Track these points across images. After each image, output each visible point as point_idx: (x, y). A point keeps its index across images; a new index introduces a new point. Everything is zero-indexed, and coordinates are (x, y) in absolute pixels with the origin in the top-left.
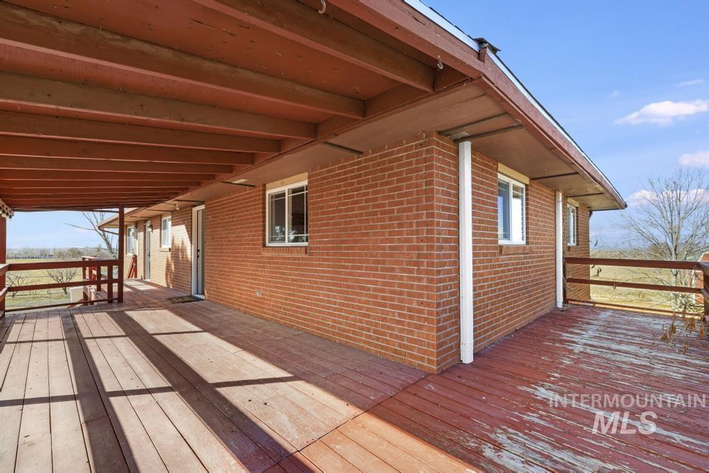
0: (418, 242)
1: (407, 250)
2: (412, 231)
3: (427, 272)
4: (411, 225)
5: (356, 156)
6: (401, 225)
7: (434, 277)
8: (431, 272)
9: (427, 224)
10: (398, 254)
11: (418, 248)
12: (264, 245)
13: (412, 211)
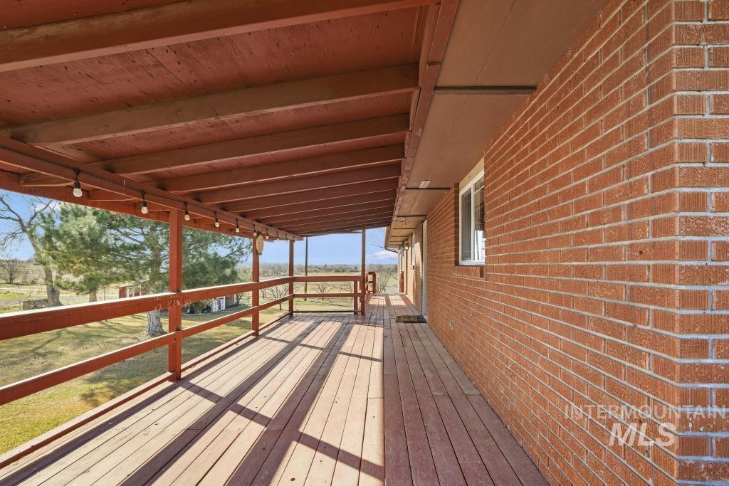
0: (632, 258)
1: (610, 277)
2: (620, 229)
3: (656, 340)
4: (616, 213)
5: (527, 97)
6: (596, 219)
7: (675, 360)
8: (667, 345)
9: (653, 206)
10: (594, 284)
11: (634, 273)
12: (457, 263)
13: (618, 180)
